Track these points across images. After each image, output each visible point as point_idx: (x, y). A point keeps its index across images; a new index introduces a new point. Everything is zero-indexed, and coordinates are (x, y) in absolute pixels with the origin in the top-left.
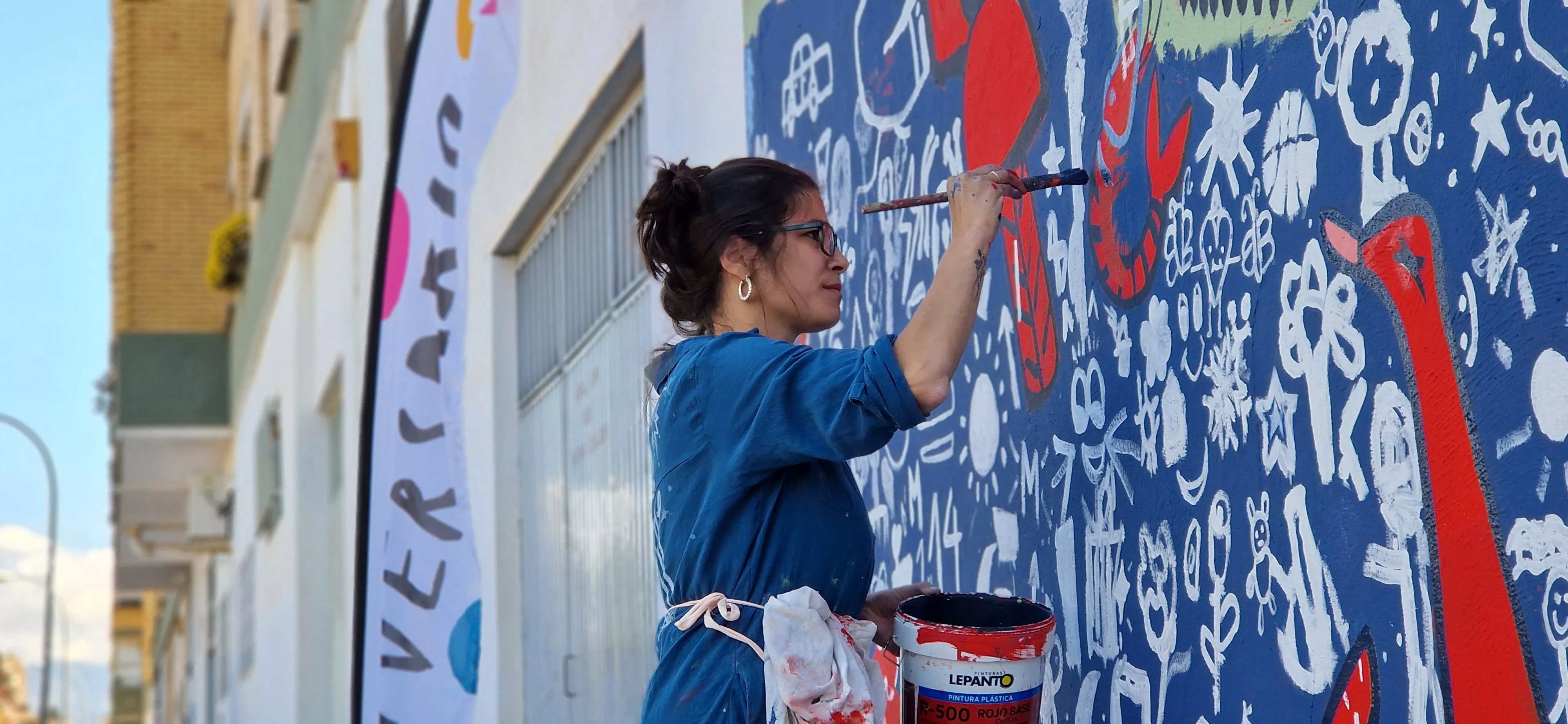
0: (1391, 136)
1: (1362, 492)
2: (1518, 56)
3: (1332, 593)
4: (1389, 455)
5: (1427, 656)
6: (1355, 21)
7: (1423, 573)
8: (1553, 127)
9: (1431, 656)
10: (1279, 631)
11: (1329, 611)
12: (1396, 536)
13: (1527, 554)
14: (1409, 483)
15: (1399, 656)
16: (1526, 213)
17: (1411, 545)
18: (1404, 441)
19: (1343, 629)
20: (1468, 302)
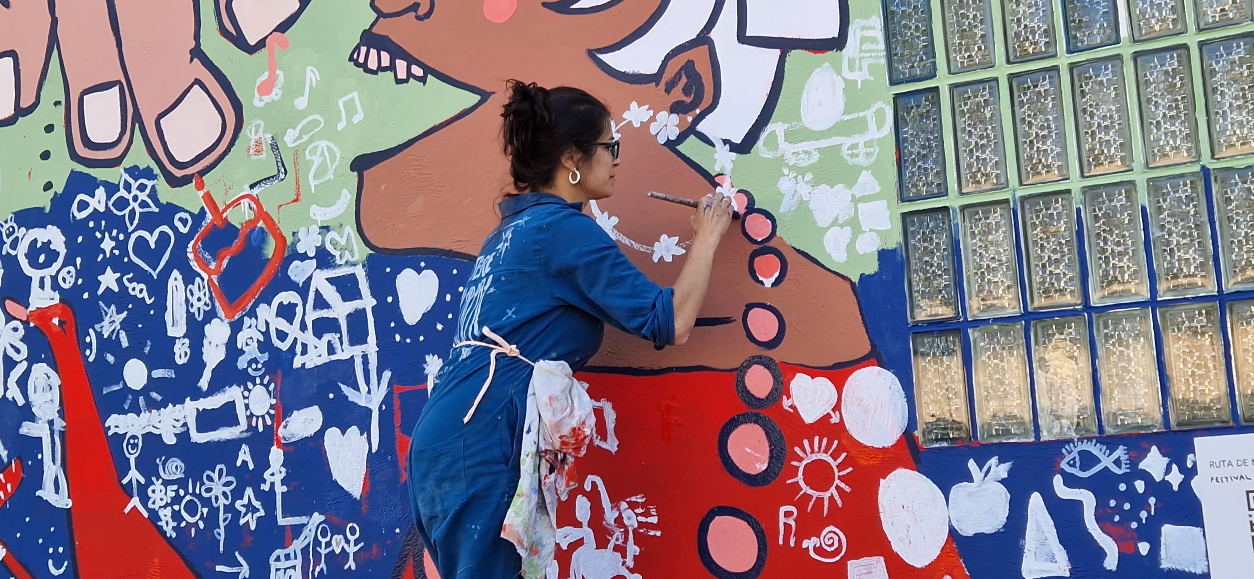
0: (51, 276)
1: (21, 403)
2: (126, 260)
4: (39, 390)
5: (56, 462)
6: (31, 231)
7: (57, 432)
8: (142, 286)
9: (59, 461)
12: (40, 419)
13: (116, 426)
14: (52, 400)
15: (39, 462)
16: (126, 313)
17: (51, 423)
18: (50, 385)
20: (92, 338)
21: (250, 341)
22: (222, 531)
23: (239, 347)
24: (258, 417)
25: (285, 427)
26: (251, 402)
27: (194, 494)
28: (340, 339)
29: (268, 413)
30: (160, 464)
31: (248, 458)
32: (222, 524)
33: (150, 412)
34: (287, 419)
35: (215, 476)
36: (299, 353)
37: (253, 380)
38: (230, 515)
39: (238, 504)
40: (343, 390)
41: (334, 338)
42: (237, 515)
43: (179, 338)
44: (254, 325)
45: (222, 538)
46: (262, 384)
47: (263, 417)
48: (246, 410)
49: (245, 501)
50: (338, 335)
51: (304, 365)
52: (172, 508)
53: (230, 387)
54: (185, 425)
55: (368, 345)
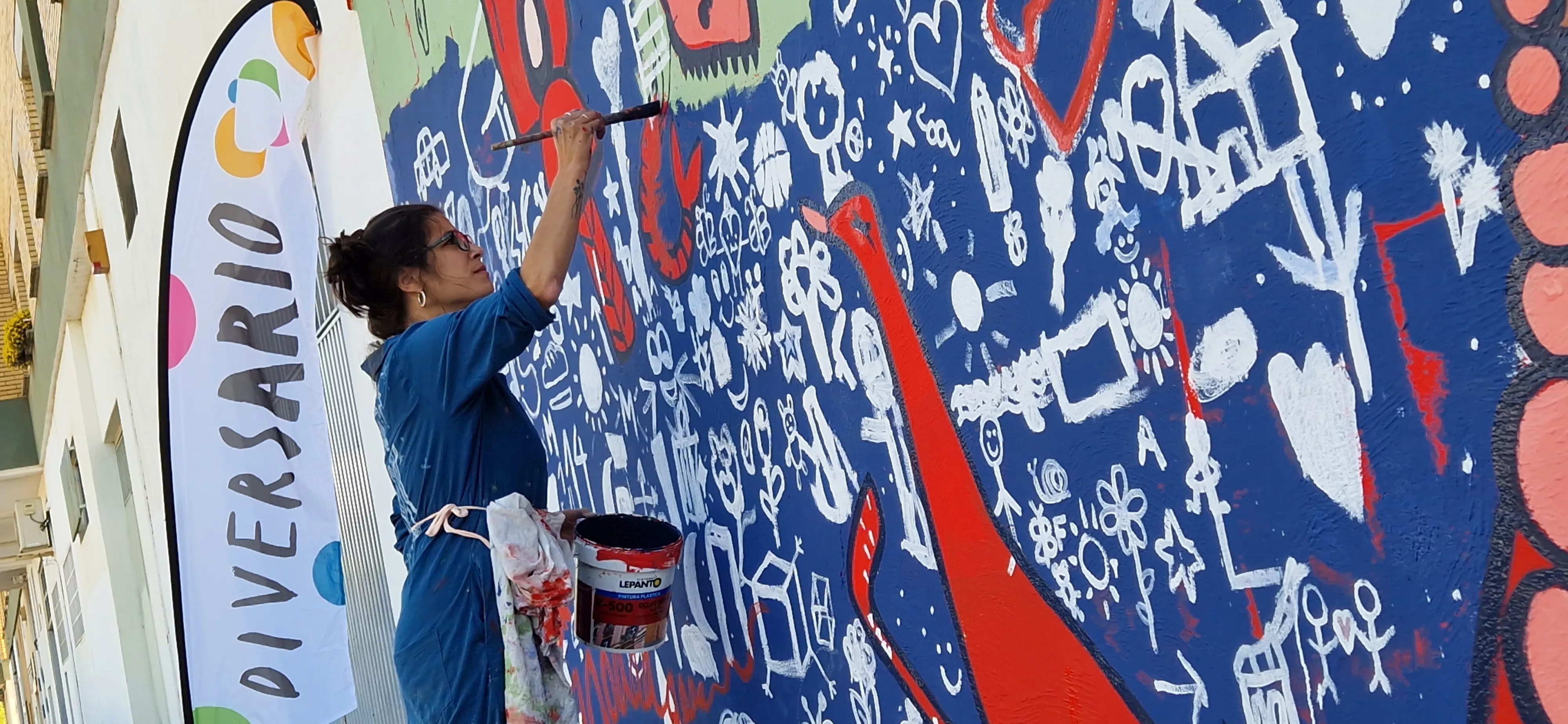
0: (837, 144)
1: (853, 384)
2: (912, 79)
3: (843, 454)
4: (867, 357)
5: (910, 486)
6: (802, 70)
7: (900, 432)
8: (941, 124)
9: (913, 485)
10: (812, 486)
11: (842, 465)
12: (879, 410)
13: (965, 408)
14: (883, 373)
15: (893, 489)
16: (932, 183)
17: (890, 414)
18: (875, 346)
19: (854, 477)
20: (903, 248)
21: (1104, 188)
22: (1147, 606)
23: (1092, 207)
24: (1149, 353)
25: (1197, 368)
26: (1133, 320)
27: (1090, 530)
28: (1249, 137)
29: (1164, 341)
30: (1033, 473)
31: (1154, 447)
32: (1145, 593)
33: (1000, 372)
34: (1197, 348)
35: (1113, 490)
36: (1186, 193)
37: (1123, 271)
38: (1152, 571)
39: (1160, 546)
40: (1279, 259)
41: (1239, 140)
42: (1161, 568)
43: (1007, 212)
44: (1104, 152)
45: (1150, 621)
46: (1141, 279)
47: (1157, 350)
48: (1130, 342)
49: (1169, 541)
50: (1244, 130)
51: (1199, 216)
52: (1069, 563)
53: (1095, 297)
54: (1049, 389)
55: (1304, 138)
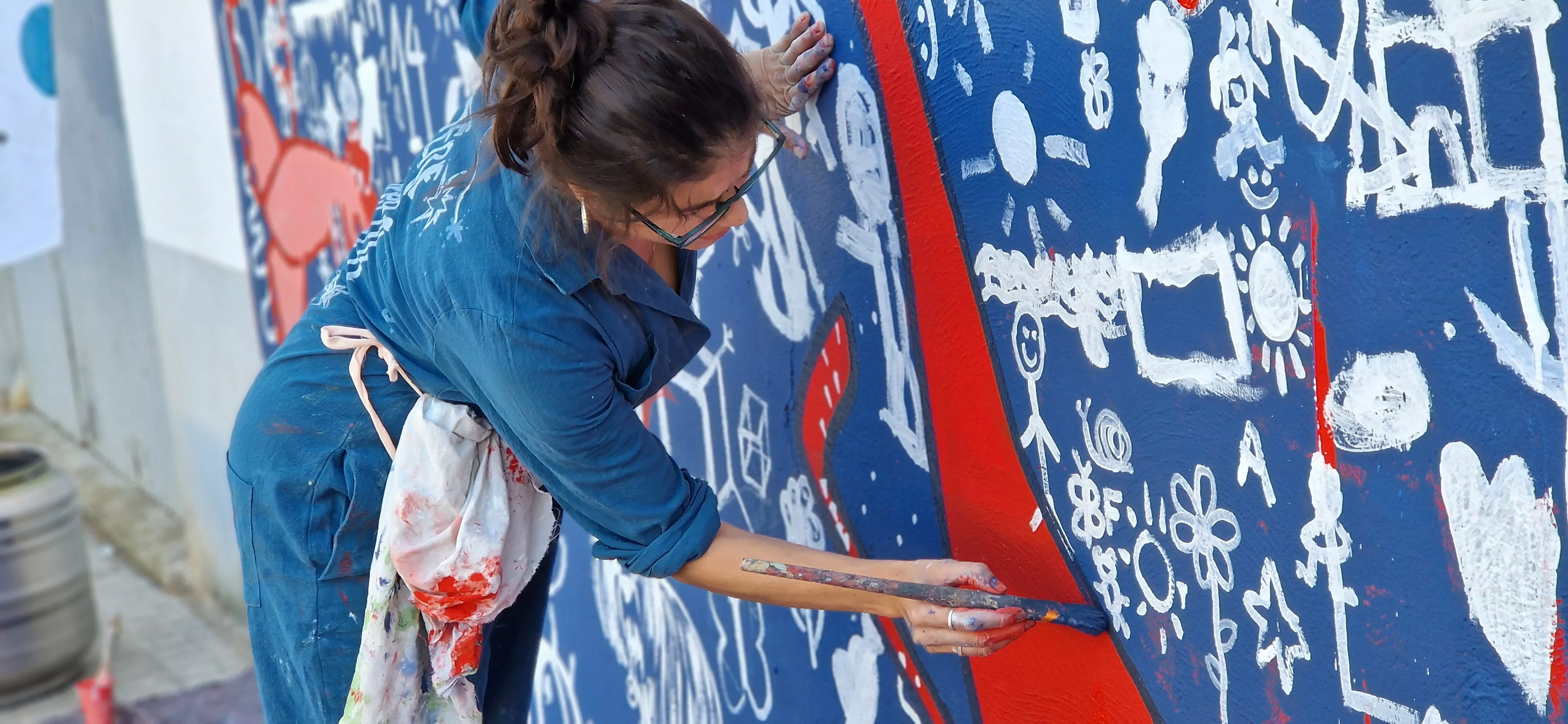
1: (831, 164)
3: (806, 250)
4: (856, 136)
5: (902, 342)
7: (895, 263)
9: (906, 343)
10: (756, 270)
11: (804, 266)
12: (866, 217)
13: (995, 280)
14: (877, 170)
15: (876, 331)
17: (882, 230)
18: (870, 128)
19: (819, 289)
20: (927, 15)
21: (1237, 90)
22: (1222, 665)
23: (1217, 107)
24: (1273, 345)
25: (1340, 399)
26: (1257, 287)
27: (1154, 530)
28: (1464, 129)
29: (1294, 339)
30: (1083, 416)
31: (1261, 470)
32: (1221, 648)
33: (1053, 259)
34: (1342, 373)
35: (1195, 496)
36: (1358, 161)
37: (1253, 218)
38: (1234, 626)
39: (1250, 599)
40: (1480, 318)
41: (1448, 128)
42: (1248, 628)
43: (1088, 47)
44: (1243, 39)
45: (1223, 685)
46: (1274, 239)
47: (1284, 346)
48: (1246, 319)
49: (1264, 599)
50: (1457, 118)
51: (1371, 200)
52: (1118, 555)
53: (1205, 230)
54: (1121, 318)
55: (1544, 175)
